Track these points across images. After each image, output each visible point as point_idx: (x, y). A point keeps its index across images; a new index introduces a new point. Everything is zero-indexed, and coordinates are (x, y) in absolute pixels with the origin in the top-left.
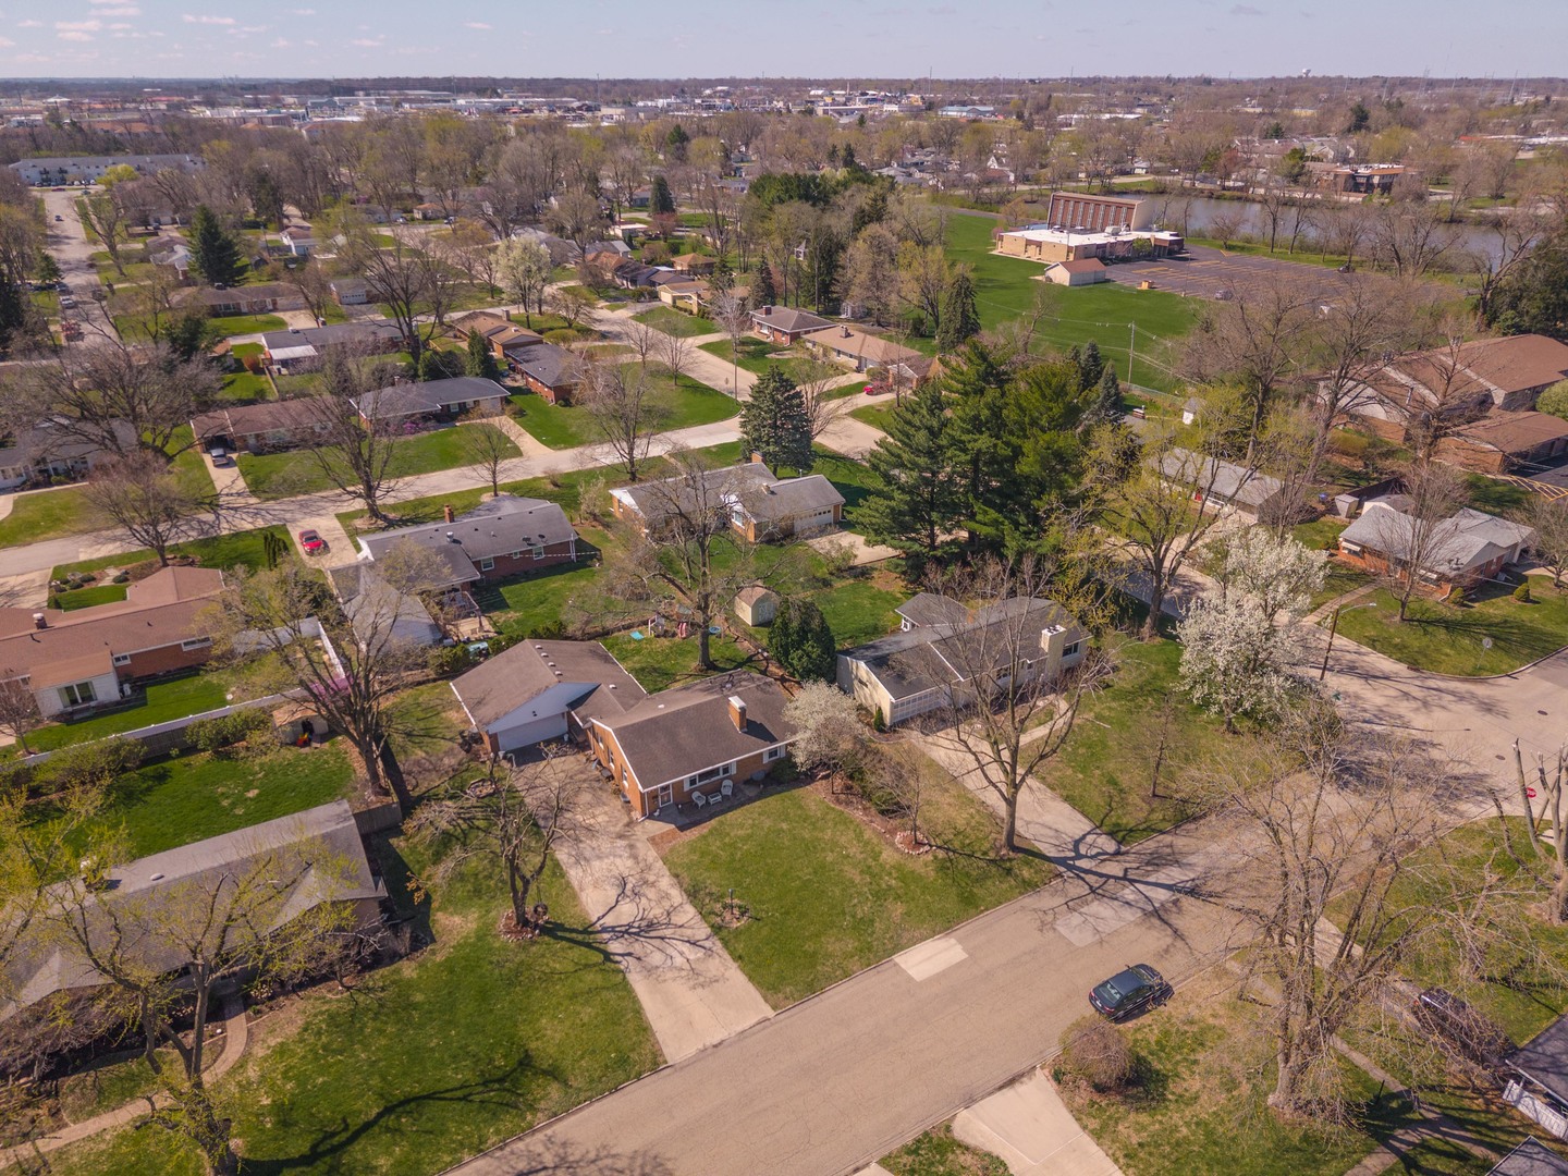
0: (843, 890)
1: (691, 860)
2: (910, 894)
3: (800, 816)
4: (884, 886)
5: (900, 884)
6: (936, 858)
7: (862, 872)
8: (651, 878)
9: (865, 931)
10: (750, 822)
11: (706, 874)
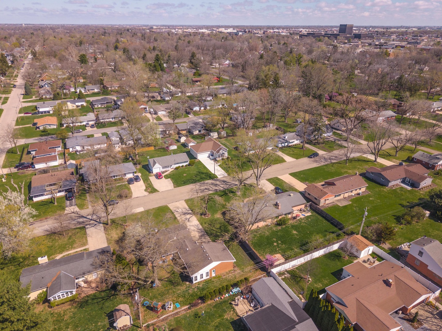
8: (183, 221)
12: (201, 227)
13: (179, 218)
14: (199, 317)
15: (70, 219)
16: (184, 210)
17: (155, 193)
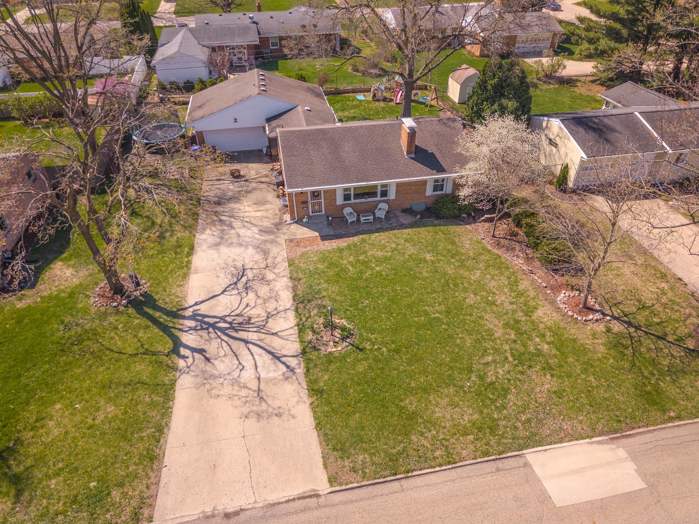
0: (477, 341)
1: (317, 268)
2: (566, 369)
3: (449, 251)
4: (532, 349)
5: (554, 351)
6: (609, 330)
7: (506, 325)
8: (270, 276)
9: (493, 401)
10: (394, 246)
11: (325, 285)
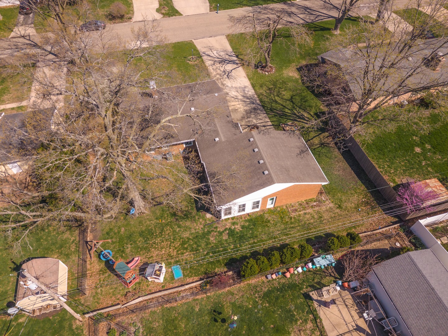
12: (251, 92)
13: (211, 69)
14: (224, 321)
15: (14, 47)
16: (222, 54)
17: (174, 17)
